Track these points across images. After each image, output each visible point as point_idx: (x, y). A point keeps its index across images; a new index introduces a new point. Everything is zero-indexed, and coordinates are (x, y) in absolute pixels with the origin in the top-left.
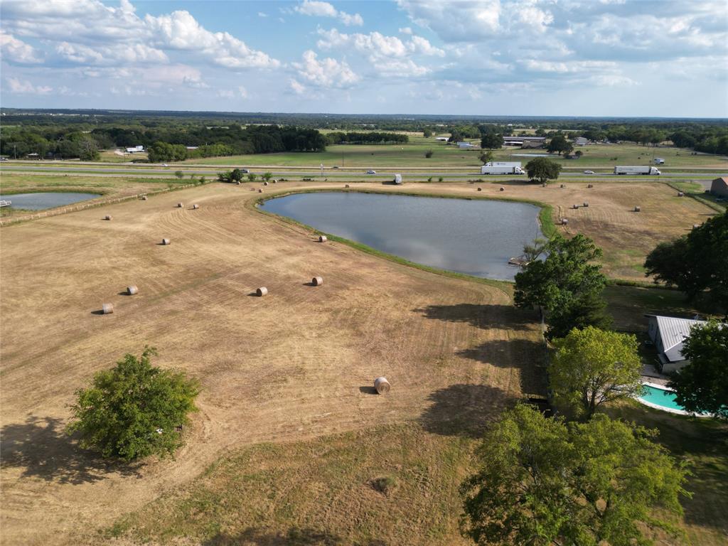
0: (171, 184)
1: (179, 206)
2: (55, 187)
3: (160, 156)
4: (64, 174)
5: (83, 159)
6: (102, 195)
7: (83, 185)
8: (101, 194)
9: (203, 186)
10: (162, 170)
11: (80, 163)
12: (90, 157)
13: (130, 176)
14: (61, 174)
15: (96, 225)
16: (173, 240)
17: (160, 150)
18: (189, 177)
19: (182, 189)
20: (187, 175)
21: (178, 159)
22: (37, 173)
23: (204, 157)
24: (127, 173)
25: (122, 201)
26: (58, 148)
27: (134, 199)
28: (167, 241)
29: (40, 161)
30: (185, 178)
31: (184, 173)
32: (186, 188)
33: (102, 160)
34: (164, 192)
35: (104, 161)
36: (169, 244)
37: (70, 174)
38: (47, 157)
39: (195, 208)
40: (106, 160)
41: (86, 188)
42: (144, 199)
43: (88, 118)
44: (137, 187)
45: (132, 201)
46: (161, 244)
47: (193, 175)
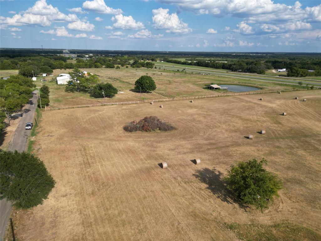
0: (294, 88)
1: (296, 99)
3: (293, 74)
5: (258, 73)
6: (261, 89)
7: (255, 84)
9: (311, 91)
10: (292, 80)
11: (256, 75)
12: (261, 72)
13: (276, 82)
15: (255, 101)
16: (288, 114)
17: (294, 71)
18: (305, 85)
19: (300, 90)
21: (302, 76)
22: (239, 78)
23: (317, 76)
24: (275, 81)
25: (269, 93)
26: (250, 68)
27: (275, 92)
28: (285, 114)
29: (242, 73)
30: (303, 85)
31: (303, 83)
32: (302, 90)
33: (266, 74)
34: (290, 91)
35: (266, 75)
36: (286, 115)
37: (251, 79)
38: (245, 72)
39: (304, 101)
40: (268, 74)
42: (279, 93)
43: (265, 56)
44: (278, 87)
46: (282, 115)
47: (307, 85)
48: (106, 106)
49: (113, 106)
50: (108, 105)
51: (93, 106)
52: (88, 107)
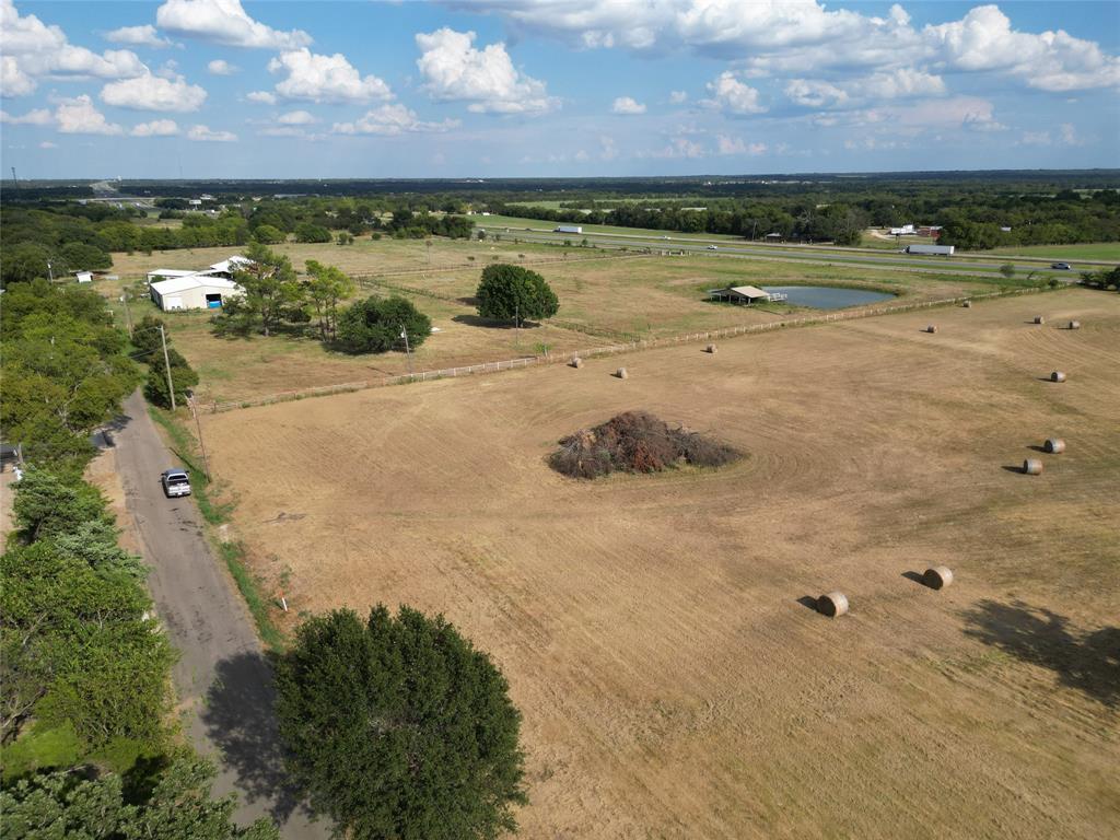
0: (1000, 286)
1: (1038, 322)
2: (828, 281)
4: (828, 263)
5: (839, 244)
7: (863, 280)
8: (897, 294)
9: (1053, 294)
14: (824, 263)
18: (1025, 277)
19: (1019, 294)
20: (1019, 273)
25: (934, 306)
26: (808, 225)
27: (950, 304)
29: (782, 244)
30: (1017, 277)
31: (1014, 270)
32: (1027, 294)
34: (993, 298)
35: (869, 247)
38: (792, 240)
41: (870, 283)
42: (966, 306)
44: (943, 288)
45: (947, 308)
47: (1031, 274)
48: (417, 384)
49: (439, 382)
50: (421, 380)
51: (368, 388)
52: (352, 391)
